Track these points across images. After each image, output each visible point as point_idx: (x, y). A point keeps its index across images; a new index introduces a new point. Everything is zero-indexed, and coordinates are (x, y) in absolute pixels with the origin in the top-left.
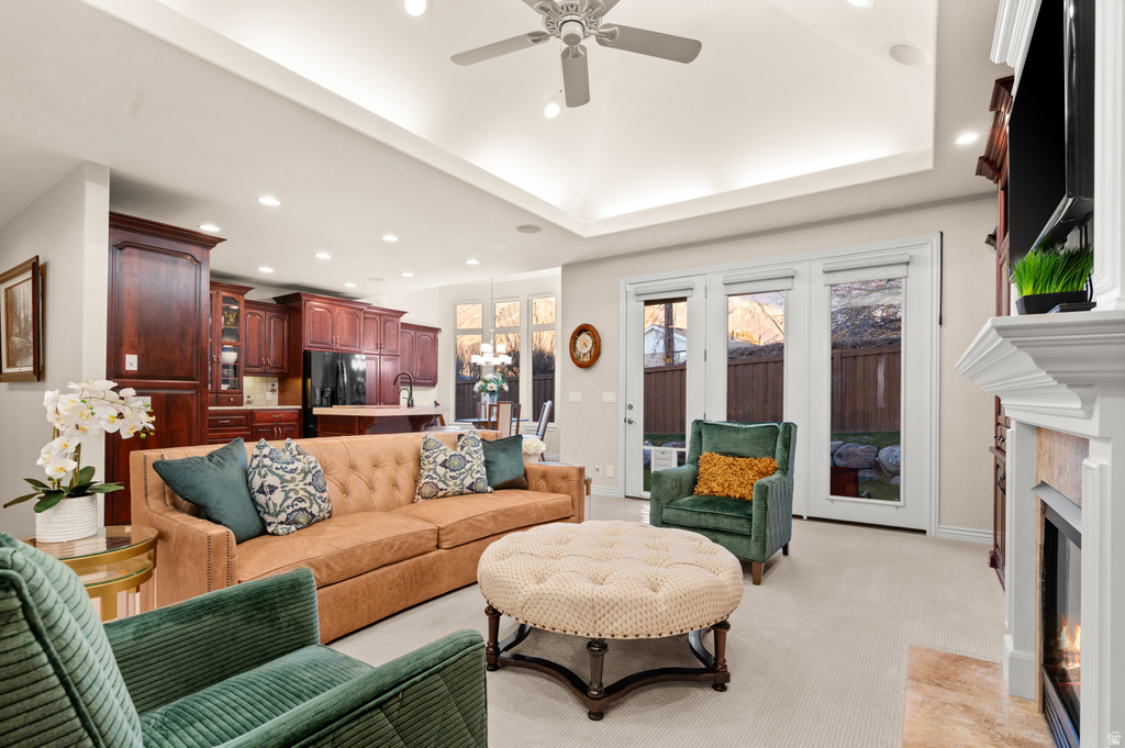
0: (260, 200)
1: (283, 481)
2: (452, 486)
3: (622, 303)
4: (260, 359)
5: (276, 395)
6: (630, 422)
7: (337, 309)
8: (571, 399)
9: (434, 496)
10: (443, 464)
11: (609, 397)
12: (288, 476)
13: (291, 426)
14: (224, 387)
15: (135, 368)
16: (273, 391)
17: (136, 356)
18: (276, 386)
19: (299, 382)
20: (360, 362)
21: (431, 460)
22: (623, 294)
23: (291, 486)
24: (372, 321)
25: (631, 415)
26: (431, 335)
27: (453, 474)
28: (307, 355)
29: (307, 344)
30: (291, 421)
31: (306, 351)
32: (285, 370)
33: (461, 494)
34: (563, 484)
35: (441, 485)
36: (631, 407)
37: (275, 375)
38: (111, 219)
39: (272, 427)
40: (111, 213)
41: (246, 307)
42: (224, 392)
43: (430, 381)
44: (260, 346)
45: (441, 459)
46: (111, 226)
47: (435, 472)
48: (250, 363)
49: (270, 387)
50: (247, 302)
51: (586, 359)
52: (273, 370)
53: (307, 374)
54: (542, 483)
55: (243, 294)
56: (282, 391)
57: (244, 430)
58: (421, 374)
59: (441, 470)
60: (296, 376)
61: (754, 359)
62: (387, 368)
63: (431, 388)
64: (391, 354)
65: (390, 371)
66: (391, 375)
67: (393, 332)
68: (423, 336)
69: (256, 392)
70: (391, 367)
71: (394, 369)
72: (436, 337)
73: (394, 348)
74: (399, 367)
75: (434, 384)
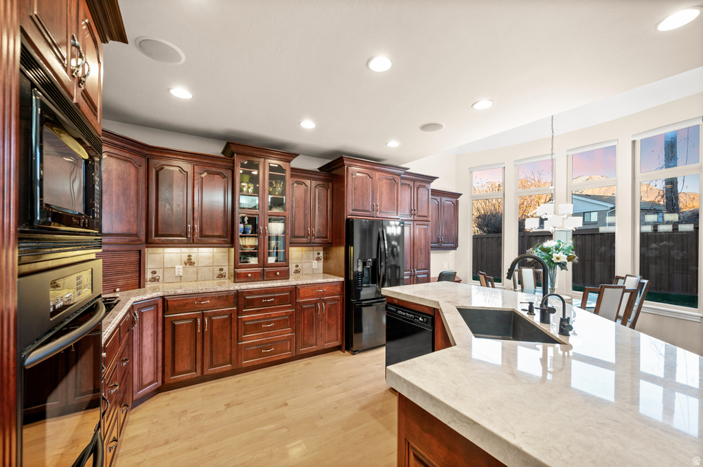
4: (305, 228)
5: (321, 263)
7: (377, 175)
13: (334, 299)
14: (271, 260)
16: (318, 259)
18: (321, 255)
19: (342, 250)
20: (394, 228)
24: (407, 187)
26: (454, 200)
28: (350, 224)
29: (349, 211)
30: (334, 295)
31: (348, 220)
32: (329, 239)
37: (321, 244)
39: (316, 304)
41: (292, 176)
42: (271, 266)
43: (453, 244)
44: (305, 215)
48: (297, 233)
49: (316, 256)
50: (293, 169)
52: (318, 240)
53: (349, 242)
55: (289, 161)
56: (326, 259)
57: (288, 308)
58: (445, 239)
60: (339, 244)
62: (420, 233)
63: (453, 251)
64: (423, 220)
65: (423, 236)
66: (423, 241)
67: (425, 198)
68: (447, 201)
69: (304, 261)
70: (423, 233)
71: (425, 234)
72: (457, 202)
73: (426, 214)
74: (429, 233)
75: (455, 248)
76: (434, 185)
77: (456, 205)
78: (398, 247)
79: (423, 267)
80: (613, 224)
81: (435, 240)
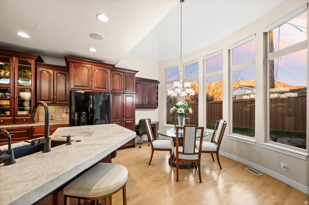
5: (68, 115)
7: (93, 68)
18: (68, 111)
26: (154, 84)
29: (72, 87)
31: (70, 91)
32: (67, 102)
42: (20, 116)
48: (43, 99)
49: (65, 111)
52: (58, 102)
64: (129, 93)
68: (148, 84)
69: (56, 114)
79: (130, 117)
81: (141, 104)
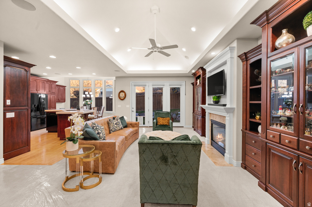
0: (50, 56)
1: (102, 131)
2: (118, 129)
3: (131, 87)
6: (133, 111)
7: (38, 81)
8: (118, 107)
9: (115, 131)
10: (116, 124)
11: (128, 106)
12: (102, 130)
15: (9, 104)
17: (10, 100)
21: (112, 123)
22: (131, 85)
23: (103, 132)
24: (48, 84)
25: (133, 110)
27: (118, 126)
33: (119, 130)
34: (135, 126)
35: (116, 128)
36: (133, 108)
38: (4, 58)
40: (4, 56)
45: (115, 123)
46: (4, 60)
47: (114, 126)
51: (122, 98)
54: (130, 126)
58: (61, 99)
59: (115, 125)
61: (141, 95)
62: (52, 98)
63: (64, 103)
64: (54, 93)
65: (53, 98)
66: (53, 100)
67: (54, 87)
68: (62, 88)
70: (53, 97)
71: (54, 98)
72: (65, 88)
73: (54, 92)
74: (56, 97)
75: (64, 102)
76: (57, 84)
77: (65, 89)
78: (45, 102)
79: (54, 107)
80: (112, 97)
81: (57, 99)
